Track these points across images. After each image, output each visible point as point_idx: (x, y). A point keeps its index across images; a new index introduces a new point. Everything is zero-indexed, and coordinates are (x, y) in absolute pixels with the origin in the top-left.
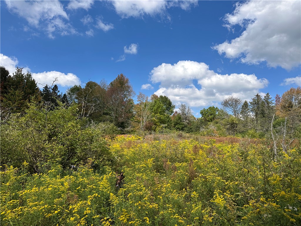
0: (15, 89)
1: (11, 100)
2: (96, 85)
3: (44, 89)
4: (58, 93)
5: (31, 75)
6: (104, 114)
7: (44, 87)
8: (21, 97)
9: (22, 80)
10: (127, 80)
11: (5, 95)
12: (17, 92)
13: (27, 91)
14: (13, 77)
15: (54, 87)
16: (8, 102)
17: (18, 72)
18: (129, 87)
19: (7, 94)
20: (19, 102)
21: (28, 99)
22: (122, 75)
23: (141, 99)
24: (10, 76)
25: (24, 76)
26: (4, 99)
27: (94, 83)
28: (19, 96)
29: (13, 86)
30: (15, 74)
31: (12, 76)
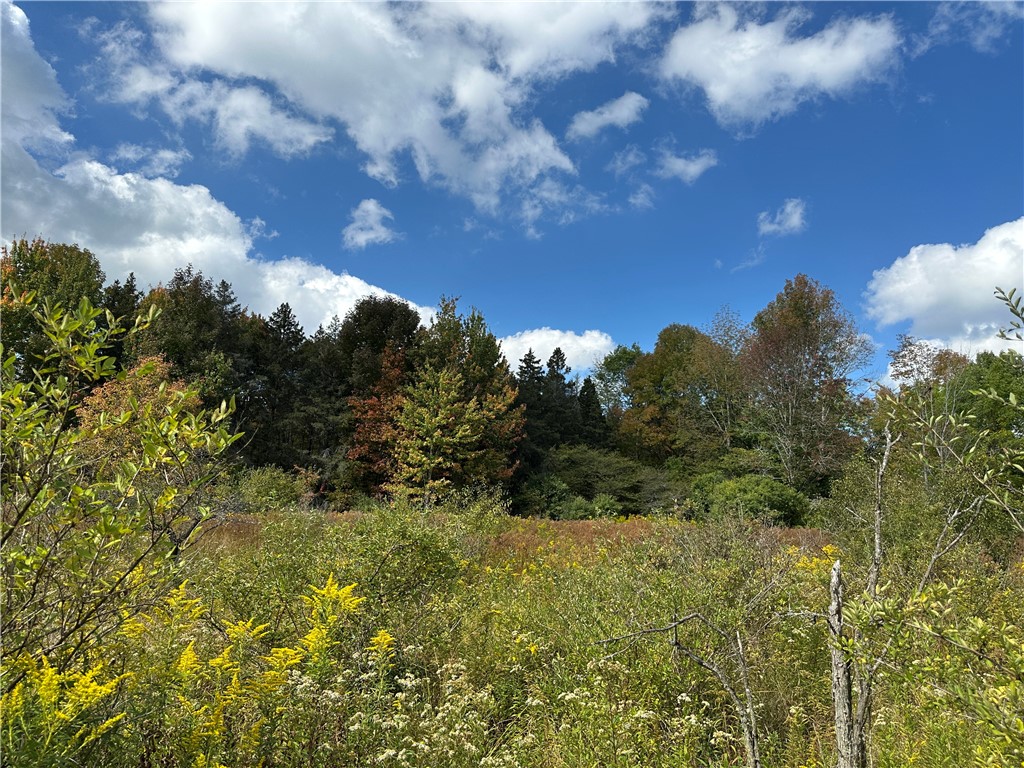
0: (438, 368)
1: (425, 406)
2: (692, 335)
3: (524, 365)
4: (566, 376)
5: (482, 319)
6: (737, 442)
7: (523, 358)
8: (454, 393)
9: (456, 338)
10: (827, 296)
11: (410, 389)
12: (443, 376)
13: (472, 370)
14: (431, 330)
15: (553, 357)
16: (419, 410)
17: (445, 313)
18: (836, 326)
19: (414, 386)
20: (451, 411)
21: (475, 398)
22: (802, 282)
23: (909, 368)
24: (422, 328)
25: (462, 322)
26: (405, 401)
27: (686, 329)
28: (448, 391)
29: (431, 357)
30: (436, 322)
31: (428, 326)
